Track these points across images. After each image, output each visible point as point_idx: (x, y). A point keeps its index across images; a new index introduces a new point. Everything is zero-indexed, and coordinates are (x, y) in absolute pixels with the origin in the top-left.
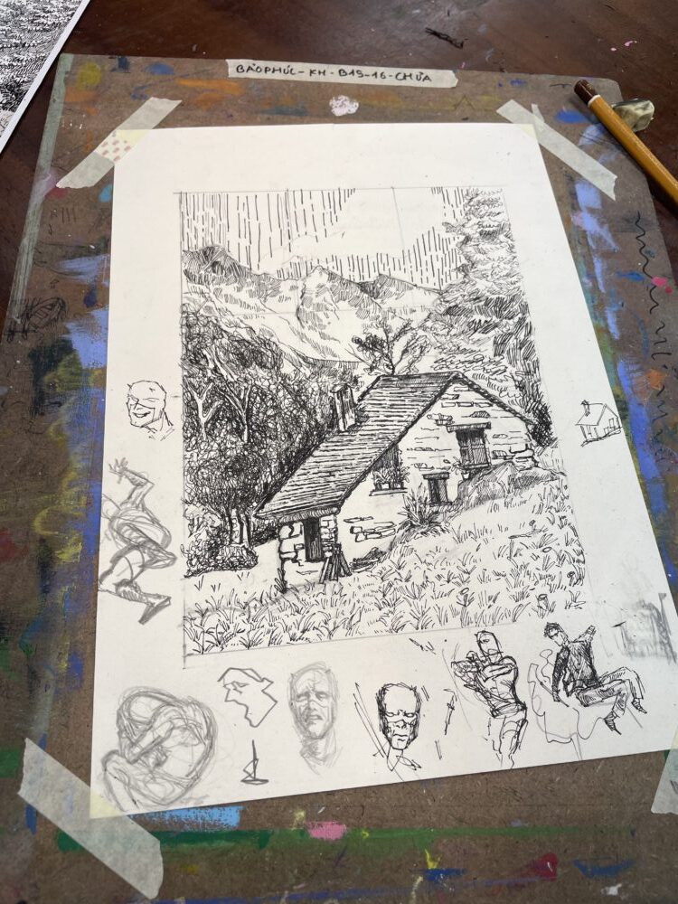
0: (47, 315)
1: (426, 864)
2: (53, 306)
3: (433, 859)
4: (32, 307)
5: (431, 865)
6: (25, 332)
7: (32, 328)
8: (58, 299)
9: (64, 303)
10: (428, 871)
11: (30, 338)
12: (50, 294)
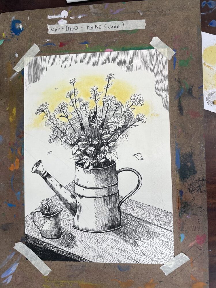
0: (194, 187)
1: (88, 45)
2: (193, 190)
3: (86, 46)
4: (199, 190)
5: (87, 45)
6: (200, 181)
7: (197, 182)
8: (191, 193)
9: (190, 192)
10: (87, 44)
11: (197, 178)
12: (194, 194)
